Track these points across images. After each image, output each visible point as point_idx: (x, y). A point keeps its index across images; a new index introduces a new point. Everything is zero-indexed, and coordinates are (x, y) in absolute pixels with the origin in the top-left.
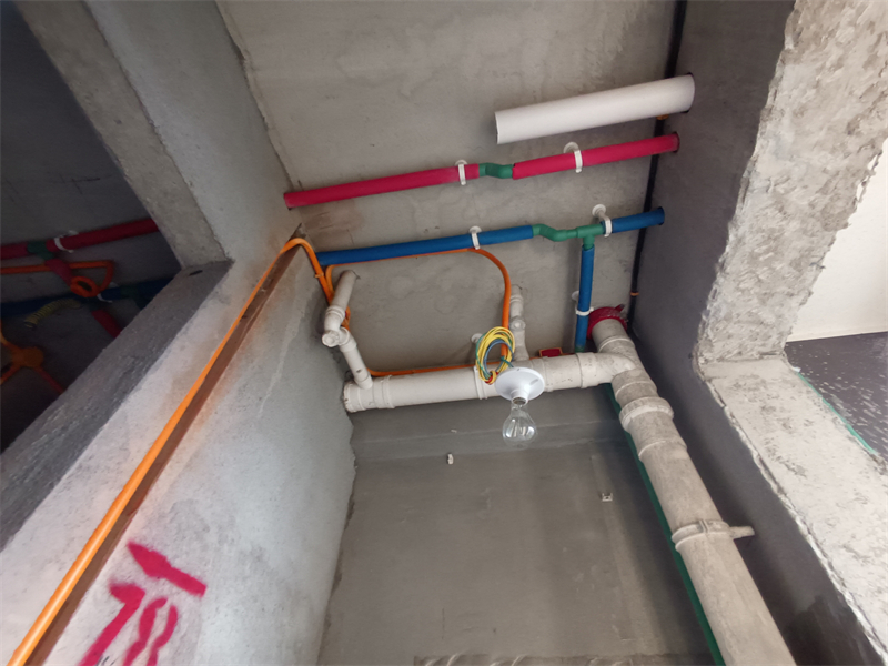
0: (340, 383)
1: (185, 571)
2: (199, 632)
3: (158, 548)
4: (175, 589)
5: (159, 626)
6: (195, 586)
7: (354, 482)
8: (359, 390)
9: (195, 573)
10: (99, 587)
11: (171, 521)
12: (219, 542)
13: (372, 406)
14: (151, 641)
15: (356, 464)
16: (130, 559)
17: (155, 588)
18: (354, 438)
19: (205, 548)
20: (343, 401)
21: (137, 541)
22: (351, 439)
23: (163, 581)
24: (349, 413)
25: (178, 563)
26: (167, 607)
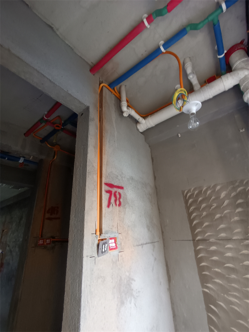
0: (135, 125)
1: (118, 185)
2: (126, 196)
3: (110, 183)
4: (117, 189)
5: (118, 196)
6: (122, 188)
7: (151, 152)
8: (141, 124)
9: (120, 185)
10: (103, 192)
11: (110, 176)
12: (122, 178)
13: (147, 128)
14: (118, 199)
15: (149, 146)
16: (106, 186)
17: (114, 190)
18: (146, 139)
19: (119, 180)
20: (138, 130)
21: (105, 183)
22: (145, 140)
23: (114, 188)
24: (141, 133)
25: (115, 184)
26: (117, 192)
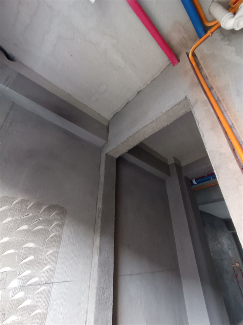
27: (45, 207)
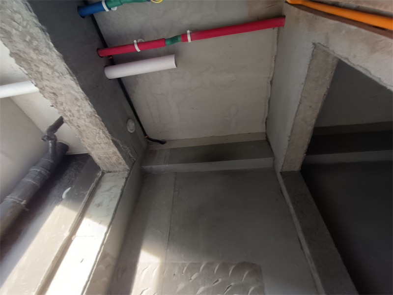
27: (232, 268)
